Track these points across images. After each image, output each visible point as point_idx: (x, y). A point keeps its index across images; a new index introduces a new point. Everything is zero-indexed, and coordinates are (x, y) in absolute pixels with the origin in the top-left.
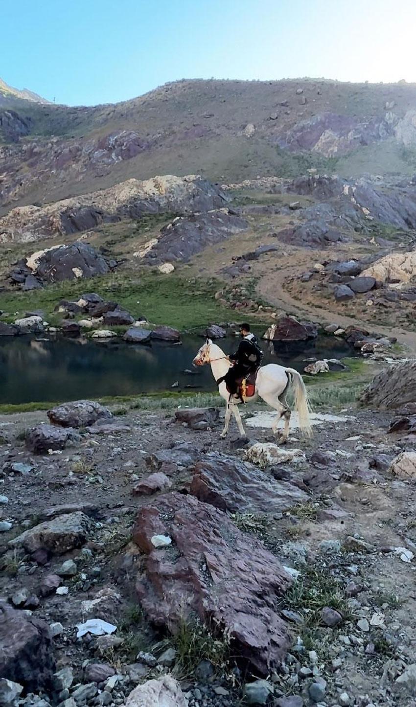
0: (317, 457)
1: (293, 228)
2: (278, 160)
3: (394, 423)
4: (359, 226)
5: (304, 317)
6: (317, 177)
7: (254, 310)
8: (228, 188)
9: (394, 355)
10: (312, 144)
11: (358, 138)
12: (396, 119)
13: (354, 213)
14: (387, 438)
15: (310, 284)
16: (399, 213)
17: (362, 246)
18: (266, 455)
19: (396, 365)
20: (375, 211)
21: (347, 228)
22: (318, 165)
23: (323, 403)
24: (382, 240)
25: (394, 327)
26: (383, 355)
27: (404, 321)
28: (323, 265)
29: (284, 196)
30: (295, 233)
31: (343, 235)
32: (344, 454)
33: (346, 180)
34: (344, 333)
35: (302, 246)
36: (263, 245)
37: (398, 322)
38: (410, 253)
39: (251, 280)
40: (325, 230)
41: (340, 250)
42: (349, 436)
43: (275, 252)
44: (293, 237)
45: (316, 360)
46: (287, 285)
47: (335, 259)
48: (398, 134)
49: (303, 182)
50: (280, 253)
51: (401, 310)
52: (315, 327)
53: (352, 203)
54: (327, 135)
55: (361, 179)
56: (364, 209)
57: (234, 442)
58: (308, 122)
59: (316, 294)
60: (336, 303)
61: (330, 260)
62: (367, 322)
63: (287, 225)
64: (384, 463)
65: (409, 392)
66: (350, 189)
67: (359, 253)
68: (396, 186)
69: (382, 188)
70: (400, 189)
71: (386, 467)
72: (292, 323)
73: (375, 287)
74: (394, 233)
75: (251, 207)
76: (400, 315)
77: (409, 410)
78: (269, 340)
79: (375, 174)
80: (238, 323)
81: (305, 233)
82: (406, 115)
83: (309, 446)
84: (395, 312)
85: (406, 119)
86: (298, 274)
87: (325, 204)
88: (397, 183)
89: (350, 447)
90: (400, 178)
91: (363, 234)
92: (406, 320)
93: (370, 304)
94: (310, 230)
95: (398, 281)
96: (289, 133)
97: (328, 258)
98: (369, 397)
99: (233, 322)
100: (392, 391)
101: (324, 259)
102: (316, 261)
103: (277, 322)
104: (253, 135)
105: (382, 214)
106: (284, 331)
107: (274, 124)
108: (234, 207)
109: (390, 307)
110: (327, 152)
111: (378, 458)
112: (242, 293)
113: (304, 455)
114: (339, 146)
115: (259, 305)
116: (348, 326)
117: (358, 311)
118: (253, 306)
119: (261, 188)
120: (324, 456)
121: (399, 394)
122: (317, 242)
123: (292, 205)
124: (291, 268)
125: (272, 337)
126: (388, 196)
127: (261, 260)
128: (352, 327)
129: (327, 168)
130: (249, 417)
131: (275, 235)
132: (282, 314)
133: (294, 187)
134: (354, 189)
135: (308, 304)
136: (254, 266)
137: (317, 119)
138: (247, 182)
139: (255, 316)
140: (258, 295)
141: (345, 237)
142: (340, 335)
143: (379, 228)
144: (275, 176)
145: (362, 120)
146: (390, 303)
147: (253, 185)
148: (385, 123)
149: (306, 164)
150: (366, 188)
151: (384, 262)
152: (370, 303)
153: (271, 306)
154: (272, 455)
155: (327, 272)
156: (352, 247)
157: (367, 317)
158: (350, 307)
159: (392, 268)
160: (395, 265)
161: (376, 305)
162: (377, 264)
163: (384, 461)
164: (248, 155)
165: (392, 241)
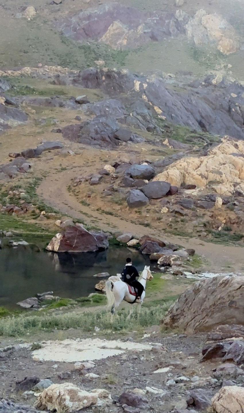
0: (126, 398)
1: (80, 123)
2: (61, 48)
3: (207, 350)
4: (151, 126)
5: (93, 225)
6: (105, 70)
7: (35, 216)
8: (5, 74)
9: (193, 269)
10: (99, 34)
11: (148, 33)
12: (187, 17)
13: (146, 111)
14: (201, 368)
15: (100, 187)
16: (192, 114)
17: (155, 148)
18: (65, 400)
19: (202, 281)
20: (168, 110)
21: (139, 127)
22: (106, 57)
23: (121, 328)
24: (176, 142)
25: (191, 237)
26: (181, 269)
27: (201, 231)
28: (114, 166)
29: (70, 88)
30: (82, 130)
31: (134, 135)
32: (156, 392)
33: (137, 76)
34: (138, 243)
35: (90, 144)
36: (45, 141)
37: (195, 231)
38: (205, 157)
39: (31, 181)
40: (114, 128)
41: (132, 151)
42: (157, 368)
43: (59, 150)
44: (80, 134)
45: (108, 274)
46: (73, 188)
47: (127, 160)
48: (189, 32)
49: (91, 74)
50: (65, 151)
51: (198, 219)
52: (106, 237)
53: (143, 101)
54: (115, 27)
55: (152, 76)
56: (156, 108)
57: (19, 383)
58: (96, 11)
59: (106, 199)
60: (129, 209)
61: (121, 161)
62: (163, 231)
63: (72, 121)
64: (204, 401)
65: (218, 312)
66: (141, 85)
67: (152, 155)
68: (189, 85)
69: (175, 86)
70: (192, 89)
71: (206, 405)
72: (81, 231)
73: (169, 193)
74: (188, 135)
75: (32, 97)
76: (197, 224)
77: (221, 333)
78: (53, 252)
79: (167, 72)
80: (15, 231)
81: (93, 131)
82: (196, 14)
83: (112, 383)
84: (191, 220)
85: (196, 18)
86: (86, 176)
87: (115, 100)
88: (189, 83)
89: (160, 381)
90: (193, 78)
91: (156, 135)
92: (203, 230)
93: (165, 212)
94: (99, 127)
95: (193, 187)
96: (74, 20)
97: (119, 160)
98: (174, 319)
99: (10, 230)
100: (200, 312)
101: (114, 160)
102: (106, 161)
103: (63, 231)
104: (34, 19)
105: (174, 114)
106: (71, 242)
107: (58, 8)
108: (12, 96)
109: (186, 215)
110: (116, 44)
111: (197, 394)
112: (21, 196)
113: (110, 397)
114: (128, 39)
115: (41, 211)
116: (142, 235)
117: (153, 219)
118: (34, 212)
119: (44, 77)
120: (134, 396)
121: (207, 315)
122: (107, 141)
123: (79, 98)
124: (77, 169)
125: (56, 248)
126: (180, 96)
127: (44, 158)
128: (147, 237)
129: (116, 61)
130: (36, 349)
131: (59, 131)
132: (67, 221)
133: (81, 78)
134: (145, 86)
135: (97, 210)
136: (35, 165)
137: (105, 9)
138: (27, 70)
139: (36, 224)
140: (40, 198)
141: (137, 137)
142: (133, 247)
143: (172, 129)
144: (58, 65)
145: (151, 15)
146: (186, 210)
147: (34, 73)
148: (175, 20)
149: (93, 55)
150: (158, 86)
151: (178, 166)
152: (165, 210)
153: (55, 212)
154: (72, 399)
155: (118, 175)
156: (145, 148)
157: (162, 225)
158: (144, 214)
159: (187, 173)
160: (190, 170)
161: (172, 212)
162: (172, 167)
163: (203, 398)
164: (28, 40)
165: (185, 143)
